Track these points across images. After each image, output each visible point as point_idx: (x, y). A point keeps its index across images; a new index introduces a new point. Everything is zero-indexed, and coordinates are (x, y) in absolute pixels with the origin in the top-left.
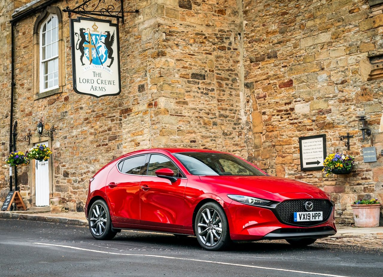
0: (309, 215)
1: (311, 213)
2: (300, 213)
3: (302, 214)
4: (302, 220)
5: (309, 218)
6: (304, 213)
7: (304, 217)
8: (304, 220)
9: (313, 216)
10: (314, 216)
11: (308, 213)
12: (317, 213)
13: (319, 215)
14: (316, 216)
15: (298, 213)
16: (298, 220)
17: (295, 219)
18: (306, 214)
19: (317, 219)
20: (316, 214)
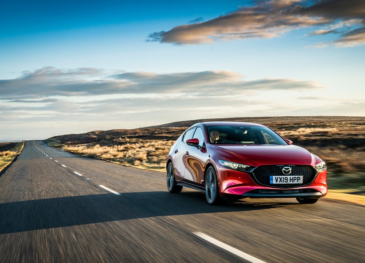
0: (286, 179)
1: (288, 177)
2: (277, 177)
3: (279, 178)
4: (278, 183)
5: (286, 181)
6: (281, 177)
7: (281, 180)
8: (281, 183)
9: (290, 180)
10: (292, 180)
11: (285, 177)
12: (296, 177)
13: (299, 178)
14: (294, 180)
15: (274, 177)
16: (274, 182)
17: (271, 182)
18: (283, 178)
19: (296, 182)
20: (294, 177)
